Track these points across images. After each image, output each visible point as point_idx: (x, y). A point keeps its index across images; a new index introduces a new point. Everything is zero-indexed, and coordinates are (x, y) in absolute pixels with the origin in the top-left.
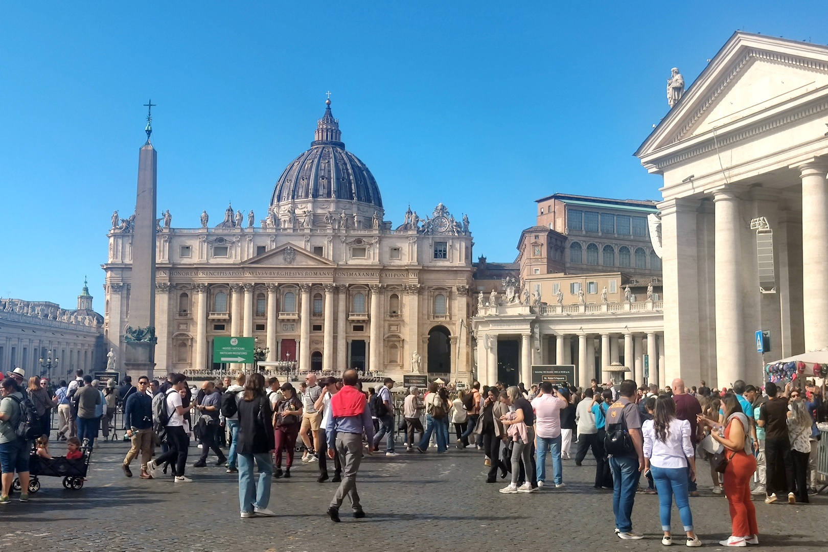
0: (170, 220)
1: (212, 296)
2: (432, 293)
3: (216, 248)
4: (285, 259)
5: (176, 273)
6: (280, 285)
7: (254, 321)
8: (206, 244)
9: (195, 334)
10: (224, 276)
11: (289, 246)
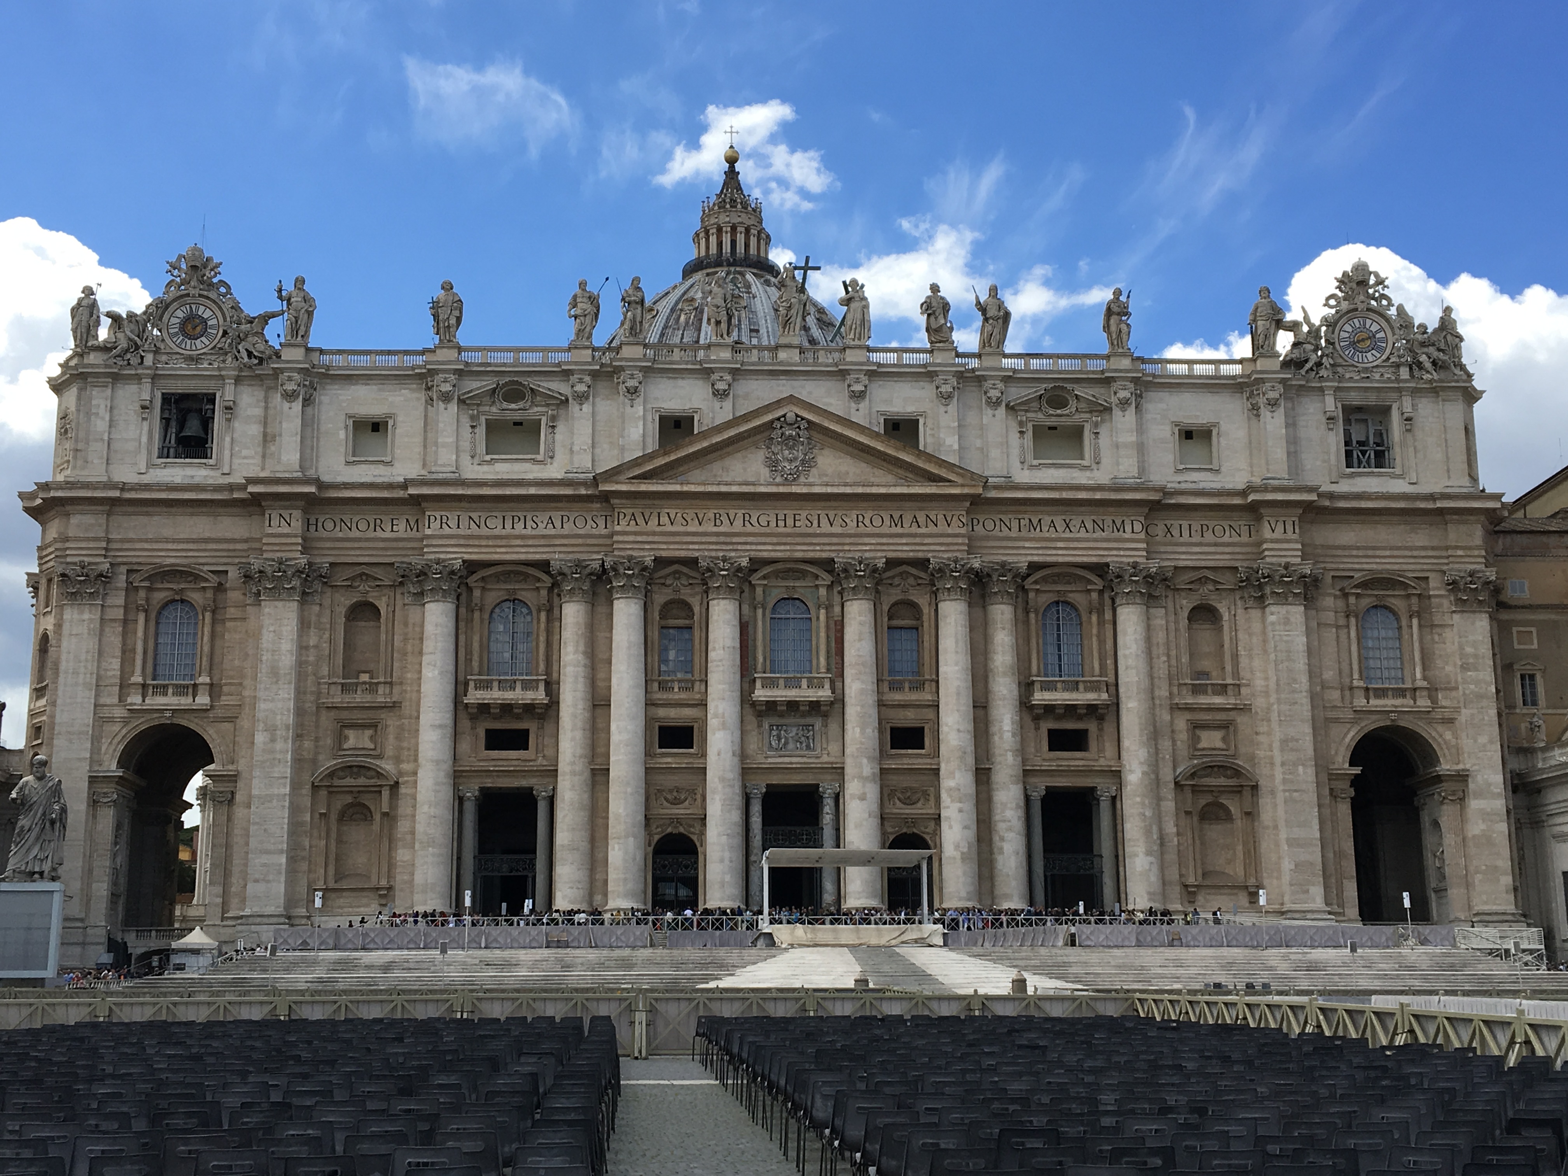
0: (310, 314)
1: (477, 615)
2: (1352, 600)
3: (493, 427)
4: (773, 465)
5: (329, 525)
6: (757, 564)
7: (653, 710)
8: (453, 407)
9: (405, 767)
10: (529, 531)
11: (790, 411)
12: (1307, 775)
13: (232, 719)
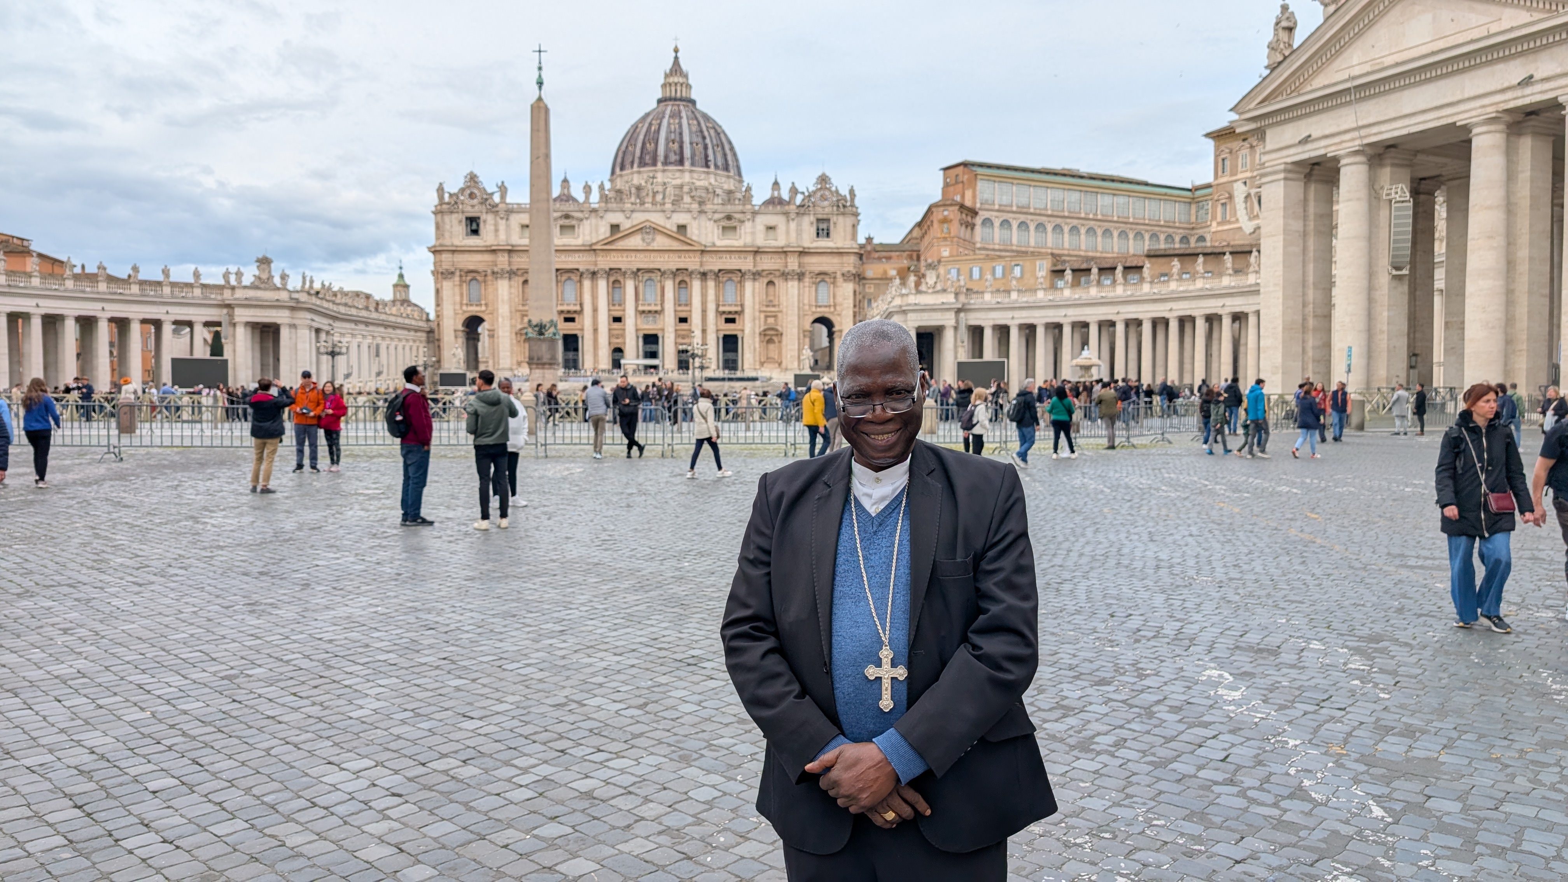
0: (506, 192)
1: (560, 283)
2: (814, 278)
3: (561, 227)
4: (643, 240)
5: (515, 258)
6: (639, 270)
7: (611, 312)
10: (573, 260)
11: (647, 224)
12: (795, 331)
13: (492, 314)
